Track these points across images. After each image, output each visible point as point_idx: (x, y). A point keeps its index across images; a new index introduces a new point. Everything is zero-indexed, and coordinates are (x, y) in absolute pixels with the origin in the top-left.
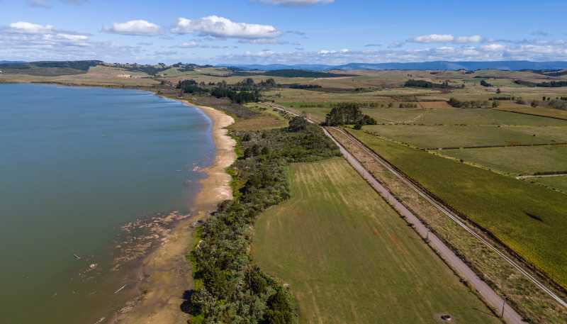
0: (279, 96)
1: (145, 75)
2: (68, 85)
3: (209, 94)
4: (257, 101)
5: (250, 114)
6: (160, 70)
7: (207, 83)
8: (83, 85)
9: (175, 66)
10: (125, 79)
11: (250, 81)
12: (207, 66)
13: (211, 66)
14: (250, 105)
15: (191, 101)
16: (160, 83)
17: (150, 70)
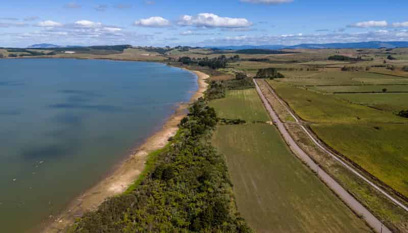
0: (238, 65)
1: (158, 54)
3: (197, 64)
4: (224, 67)
5: (219, 74)
6: (166, 51)
7: (196, 58)
9: (176, 48)
10: (147, 56)
11: (223, 57)
12: (197, 48)
14: (220, 70)
15: (187, 68)
16: (168, 58)
17: (160, 51)
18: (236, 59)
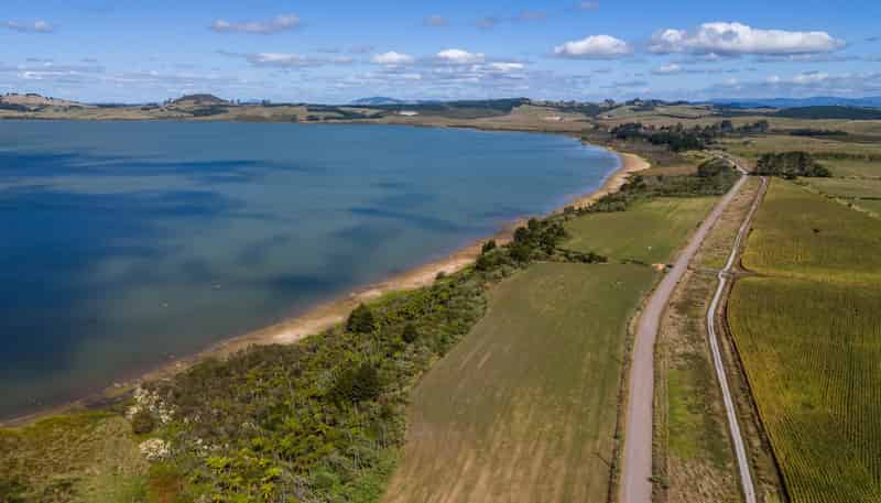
0: (745, 143)
1: (582, 116)
2: (483, 129)
3: (645, 140)
4: (703, 149)
5: (677, 162)
6: (605, 110)
7: (658, 127)
8: (501, 129)
9: (629, 103)
10: (556, 122)
11: (725, 124)
12: (680, 103)
13: (686, 103)
14: (689, 153)
17: (591, 110)
18: (759, 129)
